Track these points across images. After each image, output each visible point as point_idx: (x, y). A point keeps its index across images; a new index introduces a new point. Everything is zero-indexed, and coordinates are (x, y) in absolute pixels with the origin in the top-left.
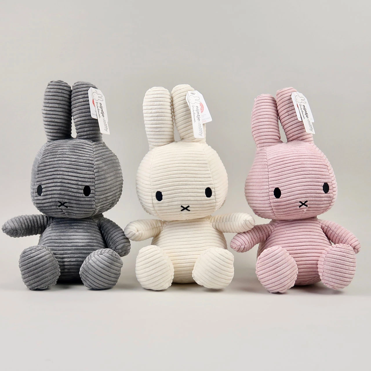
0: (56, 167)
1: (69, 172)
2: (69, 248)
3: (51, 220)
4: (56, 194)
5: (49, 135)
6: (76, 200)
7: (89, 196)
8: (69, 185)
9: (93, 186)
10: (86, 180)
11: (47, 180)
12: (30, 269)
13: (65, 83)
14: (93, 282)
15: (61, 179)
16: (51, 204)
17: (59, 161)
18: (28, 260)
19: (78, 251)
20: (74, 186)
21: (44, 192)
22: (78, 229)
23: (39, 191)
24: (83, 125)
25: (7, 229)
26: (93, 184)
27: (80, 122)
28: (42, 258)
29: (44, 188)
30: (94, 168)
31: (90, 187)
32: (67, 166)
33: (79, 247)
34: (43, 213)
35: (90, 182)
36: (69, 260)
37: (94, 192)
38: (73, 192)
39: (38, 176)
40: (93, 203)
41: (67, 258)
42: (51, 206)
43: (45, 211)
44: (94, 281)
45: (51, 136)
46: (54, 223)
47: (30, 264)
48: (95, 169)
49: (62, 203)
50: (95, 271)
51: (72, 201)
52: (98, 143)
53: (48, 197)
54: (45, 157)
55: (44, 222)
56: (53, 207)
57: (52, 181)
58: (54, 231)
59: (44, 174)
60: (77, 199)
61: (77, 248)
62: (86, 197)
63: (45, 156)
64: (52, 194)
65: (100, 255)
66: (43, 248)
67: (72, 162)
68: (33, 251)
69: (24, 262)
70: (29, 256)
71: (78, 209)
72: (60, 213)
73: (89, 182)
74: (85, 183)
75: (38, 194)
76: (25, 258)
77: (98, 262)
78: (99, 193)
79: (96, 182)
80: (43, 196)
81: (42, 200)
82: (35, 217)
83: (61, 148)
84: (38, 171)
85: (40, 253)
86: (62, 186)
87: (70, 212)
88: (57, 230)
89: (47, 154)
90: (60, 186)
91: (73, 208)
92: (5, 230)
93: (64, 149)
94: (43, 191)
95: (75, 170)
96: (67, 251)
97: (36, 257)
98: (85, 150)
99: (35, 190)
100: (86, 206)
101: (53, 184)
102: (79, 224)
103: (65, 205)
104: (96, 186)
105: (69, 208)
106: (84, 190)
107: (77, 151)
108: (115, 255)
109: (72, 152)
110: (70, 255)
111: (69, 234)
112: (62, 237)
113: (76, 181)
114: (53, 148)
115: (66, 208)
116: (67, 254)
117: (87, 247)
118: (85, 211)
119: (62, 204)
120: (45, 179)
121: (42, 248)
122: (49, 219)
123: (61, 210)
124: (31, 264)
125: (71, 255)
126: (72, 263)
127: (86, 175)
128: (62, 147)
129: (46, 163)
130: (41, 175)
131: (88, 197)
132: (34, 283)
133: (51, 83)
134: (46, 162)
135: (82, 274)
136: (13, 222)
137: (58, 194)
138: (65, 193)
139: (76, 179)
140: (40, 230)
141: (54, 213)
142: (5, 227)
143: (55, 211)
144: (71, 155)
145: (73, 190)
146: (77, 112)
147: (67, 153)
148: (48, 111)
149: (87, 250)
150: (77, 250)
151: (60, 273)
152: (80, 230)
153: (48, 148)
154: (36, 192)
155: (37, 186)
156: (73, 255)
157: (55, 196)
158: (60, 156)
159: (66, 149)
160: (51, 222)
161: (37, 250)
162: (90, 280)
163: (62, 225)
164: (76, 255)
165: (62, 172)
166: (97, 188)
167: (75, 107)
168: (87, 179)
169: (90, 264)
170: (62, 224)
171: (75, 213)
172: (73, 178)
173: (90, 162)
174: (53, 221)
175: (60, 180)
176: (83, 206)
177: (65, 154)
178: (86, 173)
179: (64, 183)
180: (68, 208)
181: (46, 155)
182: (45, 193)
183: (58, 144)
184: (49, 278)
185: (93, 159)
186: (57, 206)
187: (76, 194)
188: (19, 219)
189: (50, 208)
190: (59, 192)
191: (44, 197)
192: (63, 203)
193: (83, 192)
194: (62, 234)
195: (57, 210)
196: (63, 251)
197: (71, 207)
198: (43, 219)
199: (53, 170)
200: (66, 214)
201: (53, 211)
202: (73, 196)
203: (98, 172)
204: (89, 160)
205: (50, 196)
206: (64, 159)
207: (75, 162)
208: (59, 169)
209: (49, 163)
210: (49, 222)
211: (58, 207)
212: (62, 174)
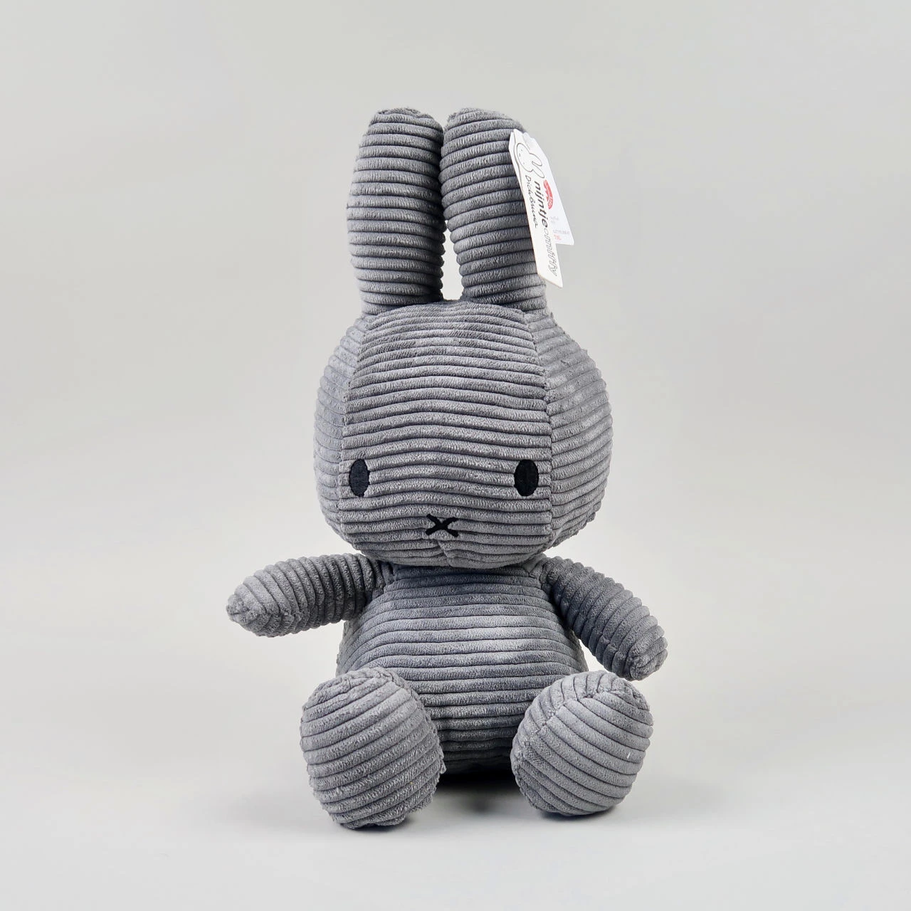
0: (415, 397)
1: (463, 413)
2: (462, 670)
3: (386, 573)
4: (420, 491)
5: (375, 290)
6: (488, 511)
7: (535, 494)
8: (467, 460)
9: (545, 460)
10: (525, 440)
11: (386, 441)
12: (346, 759)
13: (426, 116)
14: (566, 794)
15: (439, 441)
16: (402, 524)
17: (427, 378)
18: (339, 728)
19: (494, 680)
20: (484, 463)
21: (374, 483)
22: (485, 603)
23: (358, 478)
24: (492, 260)
25: (248, 610)
26: (547, 454)
27: (481, 250)
28: (387, 719)
29: (375, 470)
30: (547, 399)
31: (536, 463)
32: (458, 393)
33: (498, 667)
34: (363, 551)
35: (538, 447)
36: (464, 711)
37: (550, 481)
38: (481, 483)
39: (351, 427)
40: (547, 518)
41: (456, 705)
42: (398, 531)
43: (371, 547)
44: (569, 793)
45: (379, 293)
46: (400, 584)
47: (345, 742)
48: (548, 402)
49: (441, 520)
50: (575, 757)
51: (475, 515)
52: (538, 316)
53: (390, 500)
54: (372, 364)
55: (362, 579)
56: (405, 536)
57: (404, 445)
58: (404, 612)
59: (375, 423)
60: (495, 505)
61: (494, 672)
62: (524, 497)
63: (370, 360)
64: (403, 492)
65: (584, 701)
66: (387, 681)
67: (472, 380)
68: (353, 694)
69: (323, 736)
70: (340, 712)
71: (494, 540)
72: (430, 554)
73: (532, 447)
74: (521, 450)
75: (352, 490)
76: (326, 718)
77: (581, 727)
78: (564, 484)
79: (557, 448)
80: (371, 497)
81: (368, 510)
82: (335, 564)
83: (424, 332)
84: (349, 413)
85: (378, 699)
86: (441, 464)
87: (463, 551)
88: (415, 610)
89: (379, 352)
90: (433, 464)
91: (476, 537)
92: (239, 612)
93: (433, 336)
94: (370, 480)
95: (485, 408)
96: (458, 681)
97: (367, 715)
98: (507, 338)
99: (343, 480)
100: (519, 530)
101: (409, 458)
102: (489, 587)
103: (449, 527)
104: (556, 461)
105: (462, 537)
106: (516, 475)
107: (484, 342)
108: (634, 696)
109: (465, 346)
110: (469, 694)
111: (457, 621)
112: (436, 634)
113: (491, 443)
114: (396, 332)
115: (454, 539)
116: (456, 692)
117: (523, 666)
118: (514, 546)
119: (441, 525)
120: (377, 440)
121: (383, 681)
122: (377, 569)
123: (432, 545)
124: (350, 741)
125: (473, 694)
126: (476, 723)
127: (523, 424)
128: (427, 329)
129: (378, 385)
130: (363, 426)
131: (531, 499)
132: (362, 808)
133: (383, 117)
134: (379, 382)
135: (524, 766)
136: (265, 586)
137: (426, 491)
138: (452, 488)
139: (490, 436)
140: (351, 606)
141: (405, 555)
142: (240, 603)
143: (414, 546)
144: (465, 355)
145: (479, 476)
146: (467, 214)
147: (449, 349)
148: (374, 210)
149: (522, 674)
150: (492, 675)
151: (444, 766)
152: (492, 608)
153: (374, 333)
154: (347, 482)
155: (349, 463)
156: (478, 694)
157: (416, 497)
158: (425, 359)
159: (442, 336)
160: (387, 581)
161: (368, 691)
162: (552, 789)
163: (431, 591)
164: (488, 693)
165: (441, 414)
166: (558, 467)
167: (461, 199)
168: (528, 437)
169: (555, 733)
170: (429, 586)
171: (479, 554)
172: (480, 435)
173: (534, 378)
174: (395, 578)
175: (434, 443)
176: (511, 530)
177: (444, 353)
178: (525, 418)
179: (450, 452)
180: (458, 539)
181: (376, 357)
182: (379, 488)
183: (410, 319)
184: (414, 787)
185: (541, 369)
186: (419, 530)
187: (490, 490)
188: (285, 575)
189: (395, 537)
190: (431, 483)
191: (376, 502)
192: (444, 522)
193: (514, 483)
194: (434, 622)
195: (418, 546)
196: (442, 682)
197: (471, 533)
198: (361, 571)
199: (406, 406)
200: (449, 555)
201: (406, 546)
202: (478, 497)
203: (560, 412)
204: (530, 373)
205: (398, 499)
206: (442, 368)
207: (482, 378)
208: (428, 404)
209: (388, 384)
210: (379, 581)
211: (424, 536)
212: (441, 421)
